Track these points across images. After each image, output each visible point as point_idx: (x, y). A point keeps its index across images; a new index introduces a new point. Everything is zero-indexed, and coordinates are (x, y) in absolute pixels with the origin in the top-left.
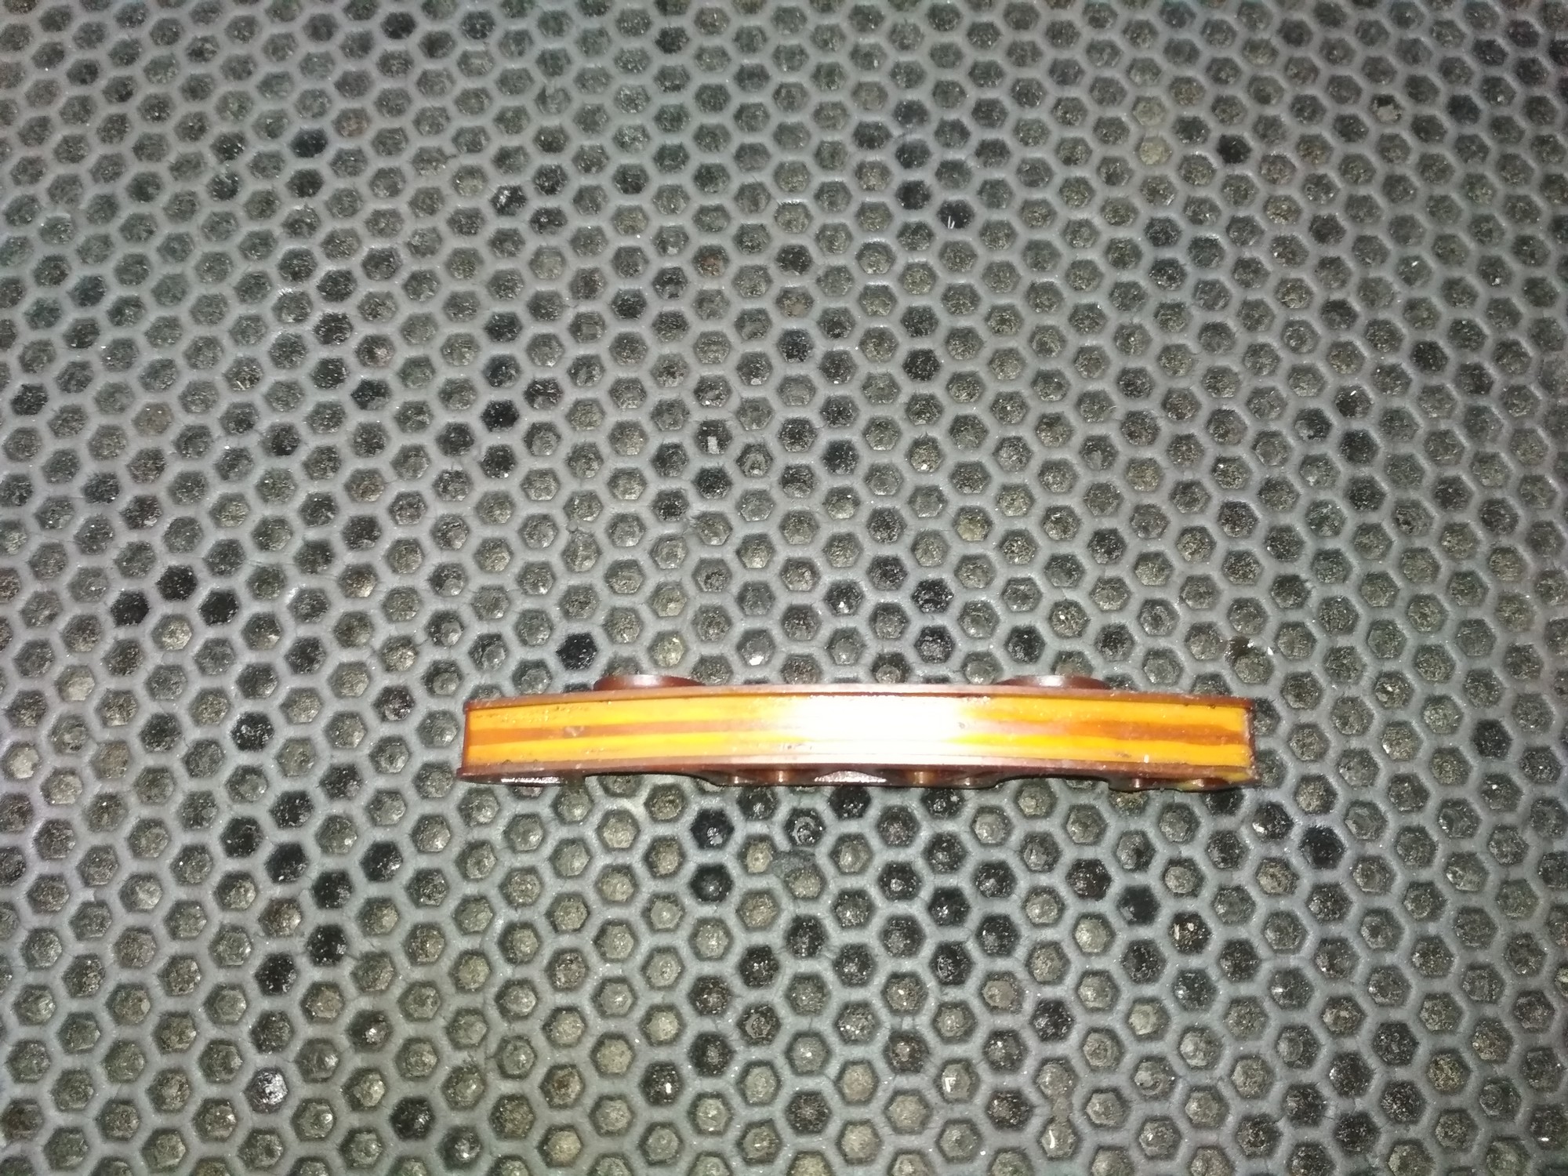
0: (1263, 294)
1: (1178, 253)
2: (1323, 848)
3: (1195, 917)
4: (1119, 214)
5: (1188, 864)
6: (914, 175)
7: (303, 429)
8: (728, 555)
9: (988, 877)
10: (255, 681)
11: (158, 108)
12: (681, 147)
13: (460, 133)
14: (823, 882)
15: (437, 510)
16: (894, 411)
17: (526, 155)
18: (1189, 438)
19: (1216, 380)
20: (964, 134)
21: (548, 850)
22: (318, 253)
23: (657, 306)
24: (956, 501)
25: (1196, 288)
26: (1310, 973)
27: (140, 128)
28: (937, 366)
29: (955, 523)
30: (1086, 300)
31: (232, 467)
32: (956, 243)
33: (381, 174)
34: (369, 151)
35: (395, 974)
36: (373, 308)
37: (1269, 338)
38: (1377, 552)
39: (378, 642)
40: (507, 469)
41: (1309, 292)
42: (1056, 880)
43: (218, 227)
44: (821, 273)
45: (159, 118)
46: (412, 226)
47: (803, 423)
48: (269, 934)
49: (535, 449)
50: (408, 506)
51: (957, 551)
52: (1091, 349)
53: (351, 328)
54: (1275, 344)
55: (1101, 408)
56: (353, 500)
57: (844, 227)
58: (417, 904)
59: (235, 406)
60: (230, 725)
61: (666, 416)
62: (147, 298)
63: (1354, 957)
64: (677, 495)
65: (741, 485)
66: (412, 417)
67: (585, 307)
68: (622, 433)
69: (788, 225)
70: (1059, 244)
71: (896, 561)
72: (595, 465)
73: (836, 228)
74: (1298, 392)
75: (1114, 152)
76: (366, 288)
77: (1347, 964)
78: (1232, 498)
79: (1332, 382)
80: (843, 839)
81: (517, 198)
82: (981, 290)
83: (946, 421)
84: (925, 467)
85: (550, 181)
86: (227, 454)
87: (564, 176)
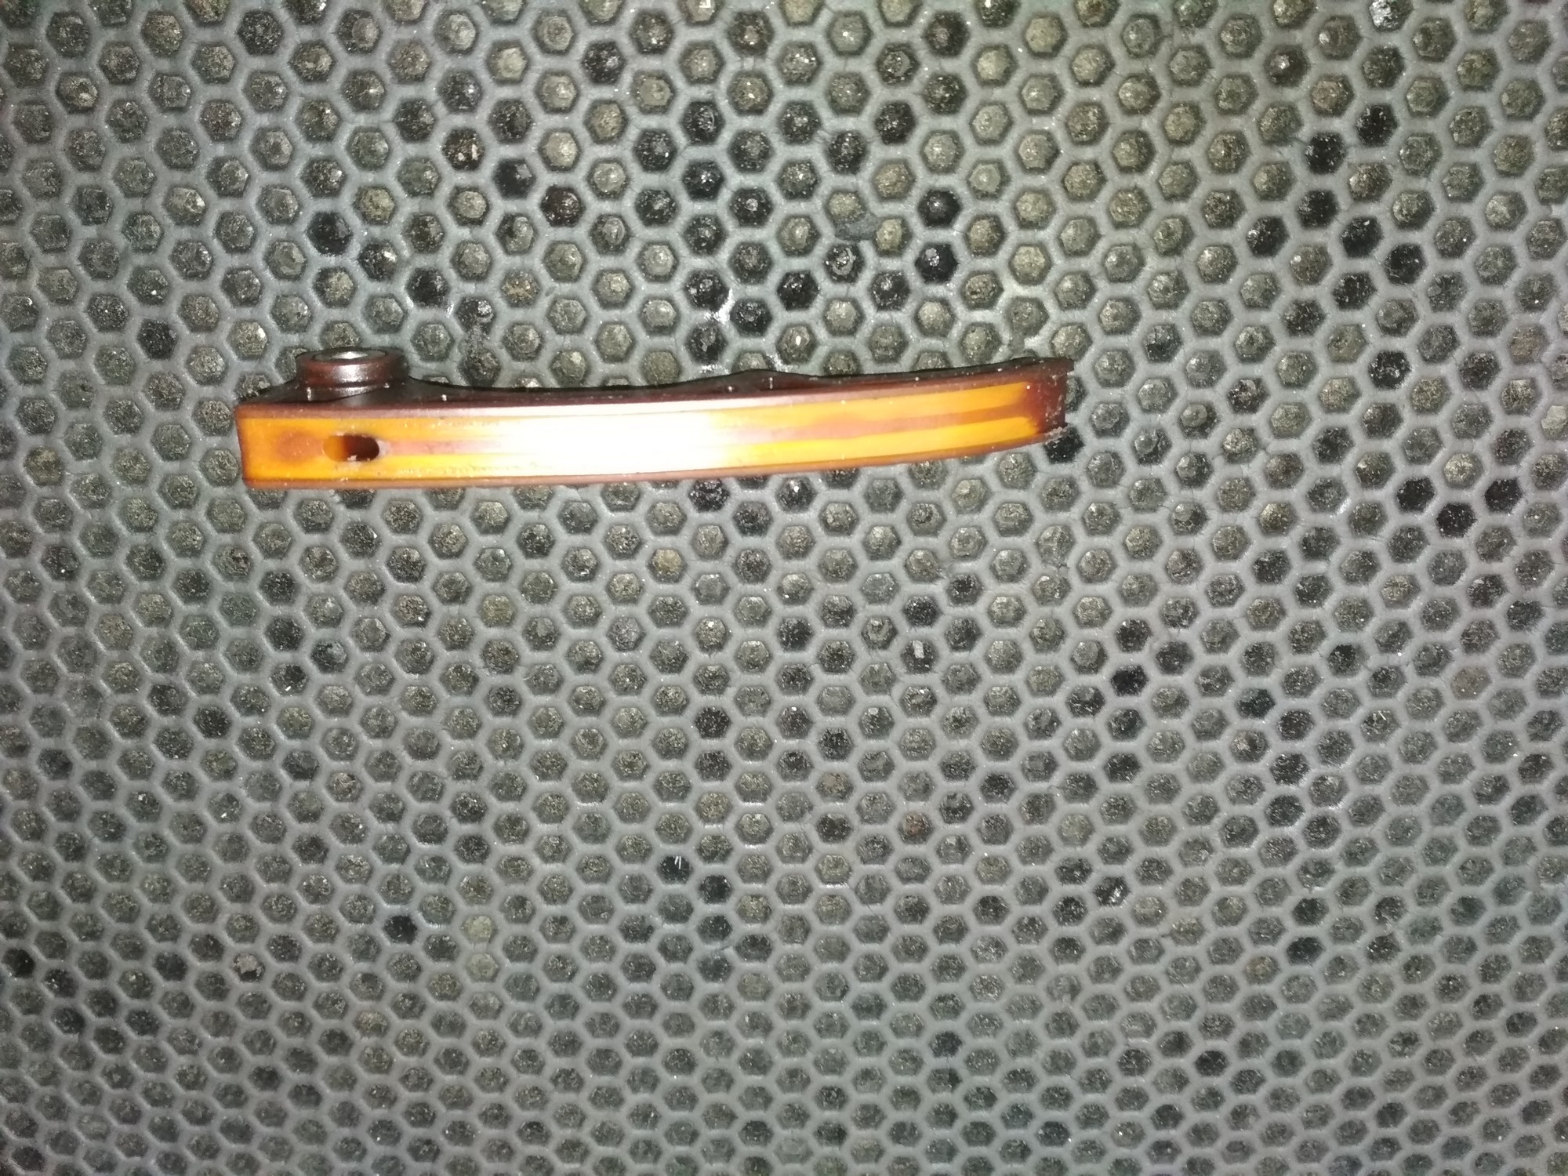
0: (375, 788)
1: (459, 829)
2: (328, 234)
3: (458, 167)
4: (514, 869)
5: (463, 221)
6: (714, 909)
7: (1324, 671)
8: (909, 540)
9: (661, 211)
10: (1384, 422)
11: (1450, 988)
12: (941, 941)
13: (1155, 959)
14: (827, 209)
15: (1196, 590)
16: (741, 679)
17: (1092, 936)
18: (452, 647)
19: (423, 704)
20: (663, 949)
21: (1101, 246)
22: (1301, 844)
23: (971, 787)
24: (683, 589)
25: (441, 794)
26: (344, 107)
27: (1470, 969)
28: (698, 722)
29: (684, 567)
30: (549, 785)
31: (1395, 636)
32: (676, 842)
33: (1236, 920)
34: (1246, 943)
35: (1259, 123)
36: (1248, 788)
37: (372, 745)
38: (267, 530)
39: (1260, 458)
40: (1123, 629)
41: (330, 788)
42: (596, 207)
43: (1396, 871)
44: (808, 816)
45: (1449, 979)
46: (1208, 869)
47: (830, 670)
48: (1382, 167)
49: (1095, 648)
50: (1224, 593)
51: (683, 540)
52: (545, 736)
53: (1272, 770)
54: (364, 738)
55: (537, 678)
56: (1278, 601)
57: (784, 860)
58: (1234, 194)
59: (1390, 695)
60: (1411, 378)
61: (964, 679)
62: (1470, 802)
63: (299, 121)
64: (957, 601)
65: (893, 610)
66: (1216, 682)
67: (1041, 786)
68: (1010, 661)
69: (838, 863)
70: (574, 839)
71: (743, 531)
72: (1036, 632)
73: (792, 859)
74: (342, 692)
75: (519, 929)
76: (1257, 810)
77: (306, 116)
78: (411, 587)
79: (309, 699)
80: (805, 251)
81: (1103, 895)
82: (652, 797)
83: (690, 668)
84: (711, 624)
85: (1070, 910)
86: (1400, 648)
87: (1056, 914)
